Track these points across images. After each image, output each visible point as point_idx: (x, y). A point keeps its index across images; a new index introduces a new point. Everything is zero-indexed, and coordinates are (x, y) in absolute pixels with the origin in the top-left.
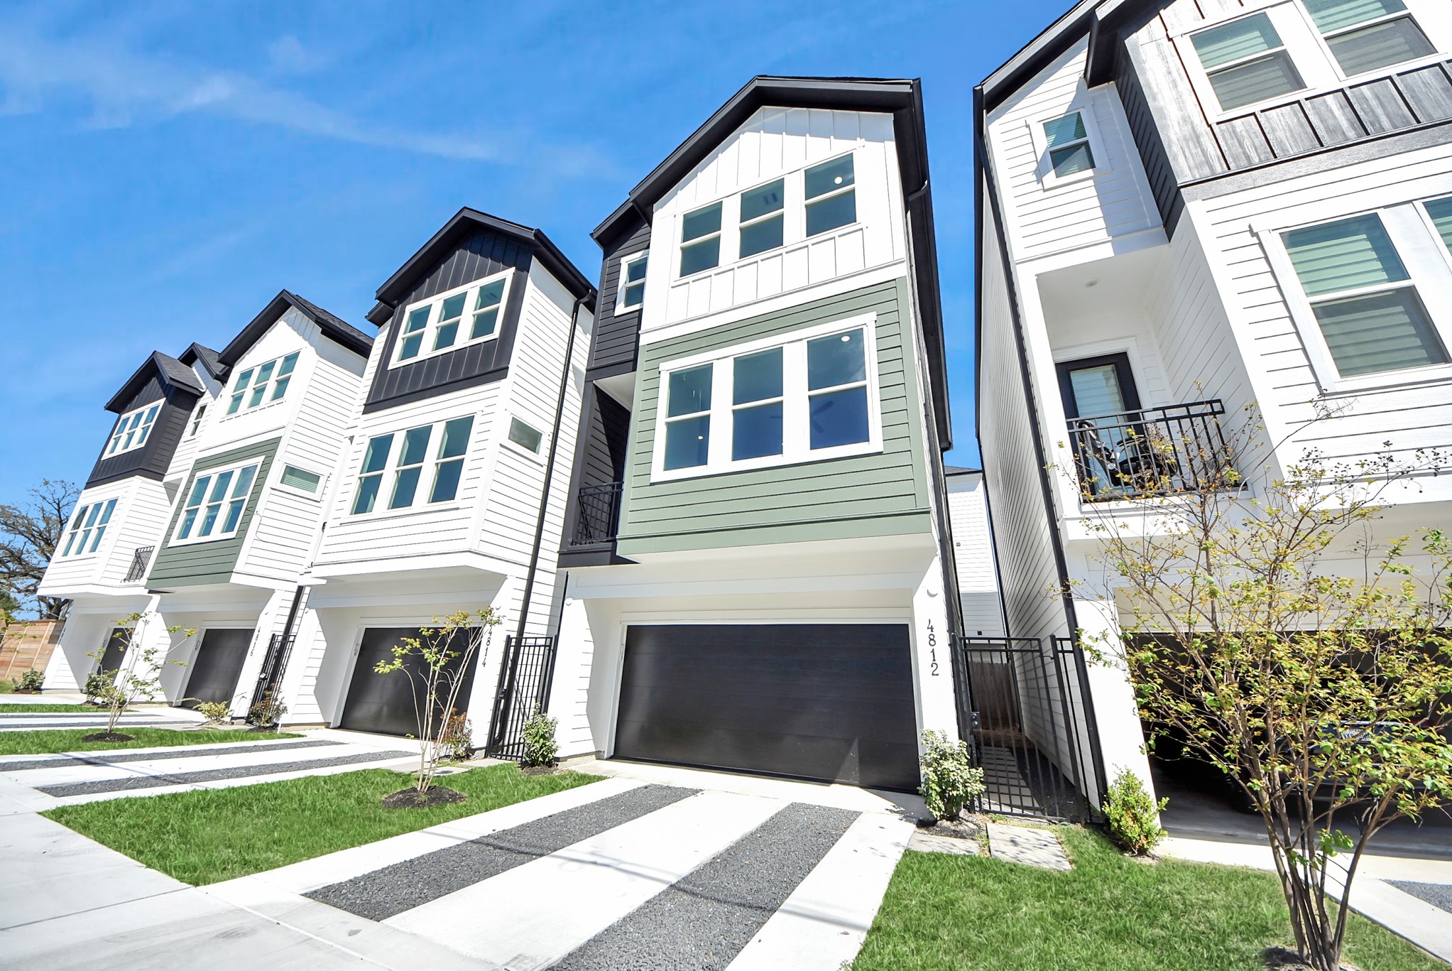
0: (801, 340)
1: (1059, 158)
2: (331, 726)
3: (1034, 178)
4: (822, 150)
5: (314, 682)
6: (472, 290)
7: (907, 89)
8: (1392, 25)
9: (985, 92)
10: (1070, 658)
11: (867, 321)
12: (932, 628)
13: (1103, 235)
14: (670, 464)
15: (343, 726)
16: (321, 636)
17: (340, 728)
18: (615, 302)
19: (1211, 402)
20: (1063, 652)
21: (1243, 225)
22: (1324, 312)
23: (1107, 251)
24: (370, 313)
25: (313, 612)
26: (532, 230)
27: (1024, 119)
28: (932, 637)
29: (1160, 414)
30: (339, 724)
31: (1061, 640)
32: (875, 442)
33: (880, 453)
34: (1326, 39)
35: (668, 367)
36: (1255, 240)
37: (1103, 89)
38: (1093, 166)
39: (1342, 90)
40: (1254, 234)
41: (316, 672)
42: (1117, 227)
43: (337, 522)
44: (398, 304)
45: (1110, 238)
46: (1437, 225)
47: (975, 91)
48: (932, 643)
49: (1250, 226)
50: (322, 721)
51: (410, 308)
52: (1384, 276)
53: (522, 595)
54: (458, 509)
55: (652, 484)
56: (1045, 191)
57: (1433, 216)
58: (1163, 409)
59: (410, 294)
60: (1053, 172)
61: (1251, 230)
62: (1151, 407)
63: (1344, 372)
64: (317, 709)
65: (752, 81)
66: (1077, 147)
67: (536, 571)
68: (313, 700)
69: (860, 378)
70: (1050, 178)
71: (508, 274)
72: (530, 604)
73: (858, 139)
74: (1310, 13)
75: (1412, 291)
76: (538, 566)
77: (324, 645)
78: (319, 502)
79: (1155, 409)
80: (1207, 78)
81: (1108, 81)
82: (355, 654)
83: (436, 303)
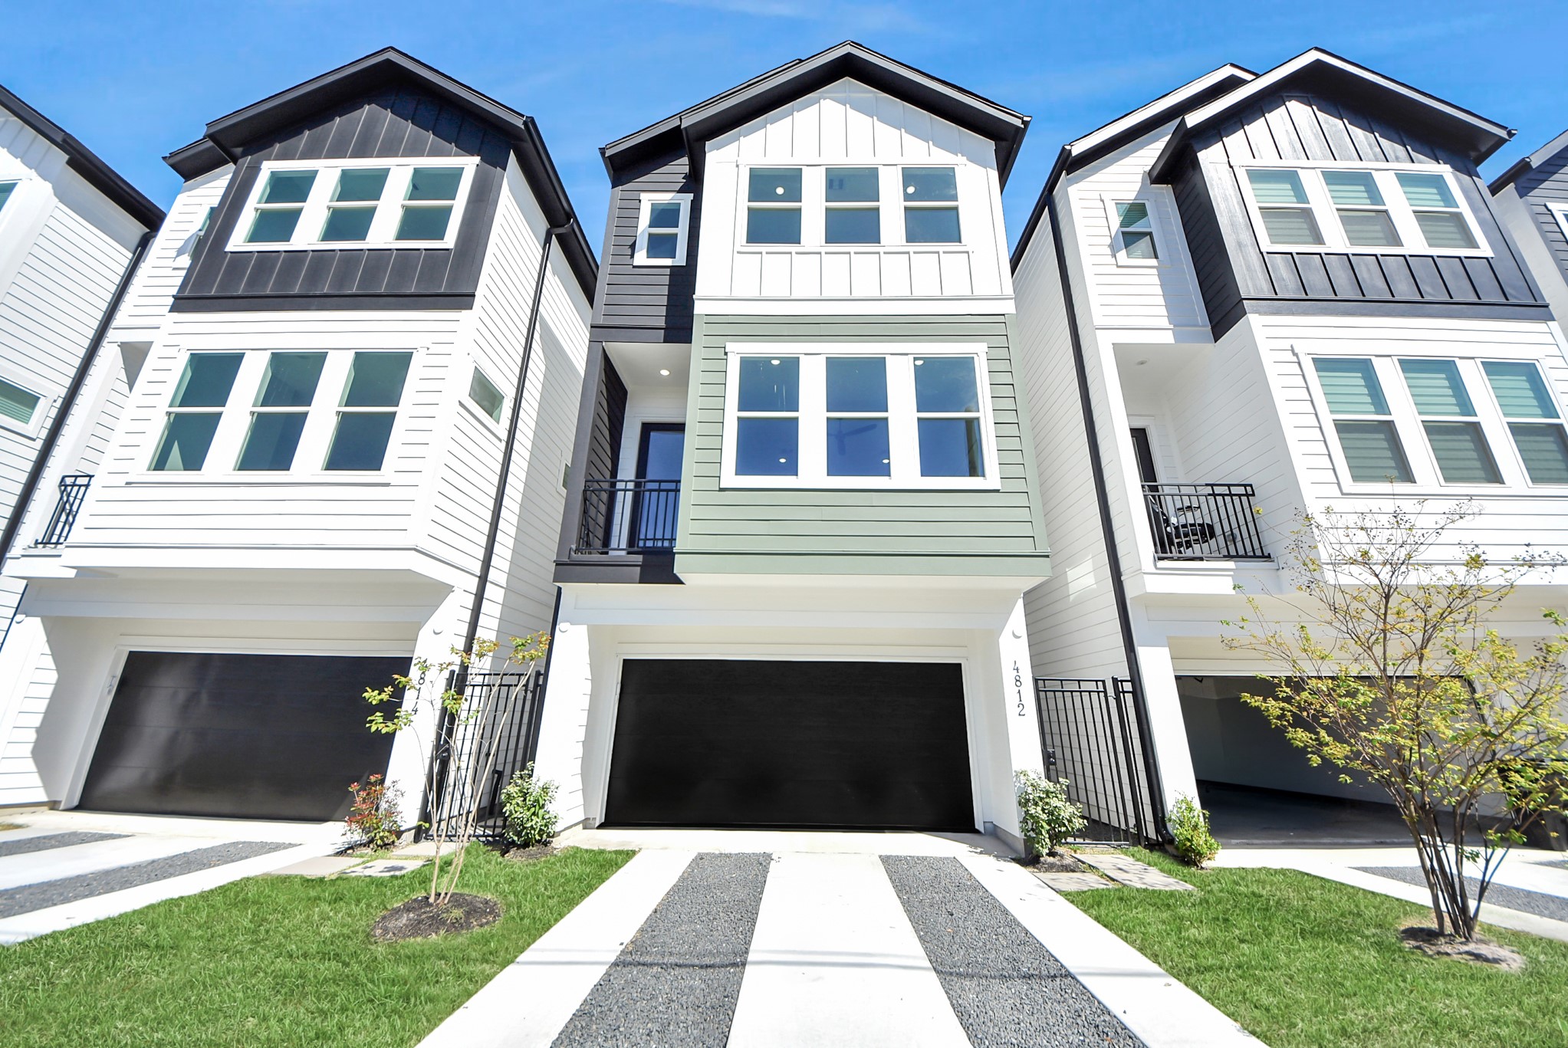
0: (907, 354)
1: (1129, 239)
2: (62, 807)
3: (1109, 251)
4: (924, 154)
5: (32, 736)
6: (400, 172)
7: (1018, 123)
8: (1373, 214)
9: (1074, 153)
10: (1129, 698)
11: (978, 350)
12: (1017, 669)
13: (1164, 322)
14: (743, 468)
15: (86, 803)
16: (49, 662)
17: (78, 808)
18: (633, 246)
19: (1245, 486)
20: (1124, 692)
21: (1286, 344)
22: (1342, 427)
23: (1168, 338)
24: (172, 155)
25: (36, 622)
26: (523, 116)
27: (1098, 193)
28: (1018, 678)
29: (1209, 490)
30: (76, 802)
31: (1122, 681)
32: (992, 478)
33: (997, 491)
34: (1338, 210)
35: (738, 350)
36: (1295, 359)
37: (1162, 188)
38: (1156, 257)
39: (1347, 255)
40: (1295, 354)
41: (37, 720)
42: (1178, 318)
43: (122, 480)
44: (244, 154)
45: (1172, 327)
46: (1406, 378)
47: (1063, 148)
48: (1018, 683)
49: (1292, 346)
50: (44, 798)
51: (269, 167)
52: (1372, 409)
53: (467, 616)
54: (387, 485)
55: (721, 490)
56: (1118, 266)
57: (1404, 371)
58: (1212, 485)
59: (270, 144)
60: (1124, 252)
61: (1293, 350)
62: (1204, 483)
63: (1356, 478)
64: (36, 780)
65: (843, 44)
66: (1144, 234)
67: (488, 584)
68: (30, 765)
69: (974, 409)
70: (1122, 255)
71: (469, 164)
72: (479, 629)
73: (959, 155)
74: (1327, 184)
75: (1391, 424)
76: (490, 577)
77: (53, 677)
78: (34, 440)
79: (1207, 485)
80: (1258, 211)
81: (1167, 184)
82: (110, 692)
83: (328, 173)
